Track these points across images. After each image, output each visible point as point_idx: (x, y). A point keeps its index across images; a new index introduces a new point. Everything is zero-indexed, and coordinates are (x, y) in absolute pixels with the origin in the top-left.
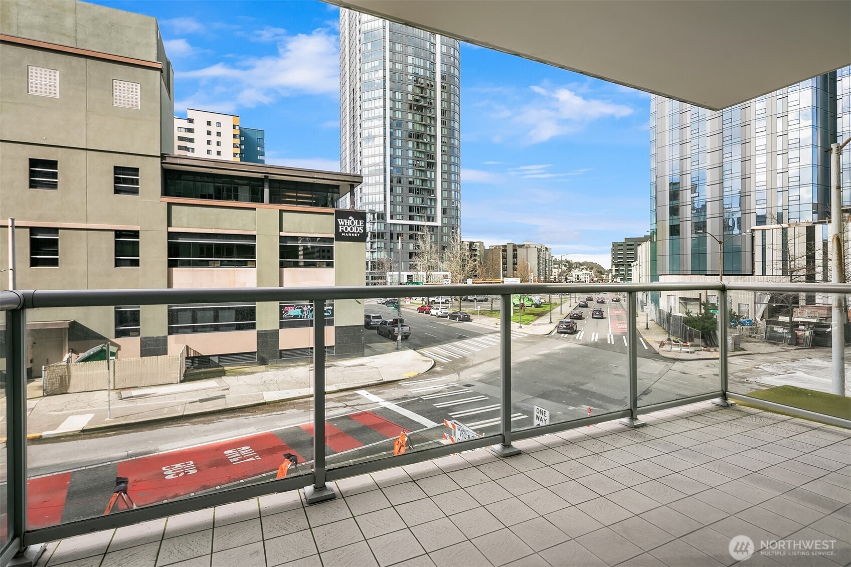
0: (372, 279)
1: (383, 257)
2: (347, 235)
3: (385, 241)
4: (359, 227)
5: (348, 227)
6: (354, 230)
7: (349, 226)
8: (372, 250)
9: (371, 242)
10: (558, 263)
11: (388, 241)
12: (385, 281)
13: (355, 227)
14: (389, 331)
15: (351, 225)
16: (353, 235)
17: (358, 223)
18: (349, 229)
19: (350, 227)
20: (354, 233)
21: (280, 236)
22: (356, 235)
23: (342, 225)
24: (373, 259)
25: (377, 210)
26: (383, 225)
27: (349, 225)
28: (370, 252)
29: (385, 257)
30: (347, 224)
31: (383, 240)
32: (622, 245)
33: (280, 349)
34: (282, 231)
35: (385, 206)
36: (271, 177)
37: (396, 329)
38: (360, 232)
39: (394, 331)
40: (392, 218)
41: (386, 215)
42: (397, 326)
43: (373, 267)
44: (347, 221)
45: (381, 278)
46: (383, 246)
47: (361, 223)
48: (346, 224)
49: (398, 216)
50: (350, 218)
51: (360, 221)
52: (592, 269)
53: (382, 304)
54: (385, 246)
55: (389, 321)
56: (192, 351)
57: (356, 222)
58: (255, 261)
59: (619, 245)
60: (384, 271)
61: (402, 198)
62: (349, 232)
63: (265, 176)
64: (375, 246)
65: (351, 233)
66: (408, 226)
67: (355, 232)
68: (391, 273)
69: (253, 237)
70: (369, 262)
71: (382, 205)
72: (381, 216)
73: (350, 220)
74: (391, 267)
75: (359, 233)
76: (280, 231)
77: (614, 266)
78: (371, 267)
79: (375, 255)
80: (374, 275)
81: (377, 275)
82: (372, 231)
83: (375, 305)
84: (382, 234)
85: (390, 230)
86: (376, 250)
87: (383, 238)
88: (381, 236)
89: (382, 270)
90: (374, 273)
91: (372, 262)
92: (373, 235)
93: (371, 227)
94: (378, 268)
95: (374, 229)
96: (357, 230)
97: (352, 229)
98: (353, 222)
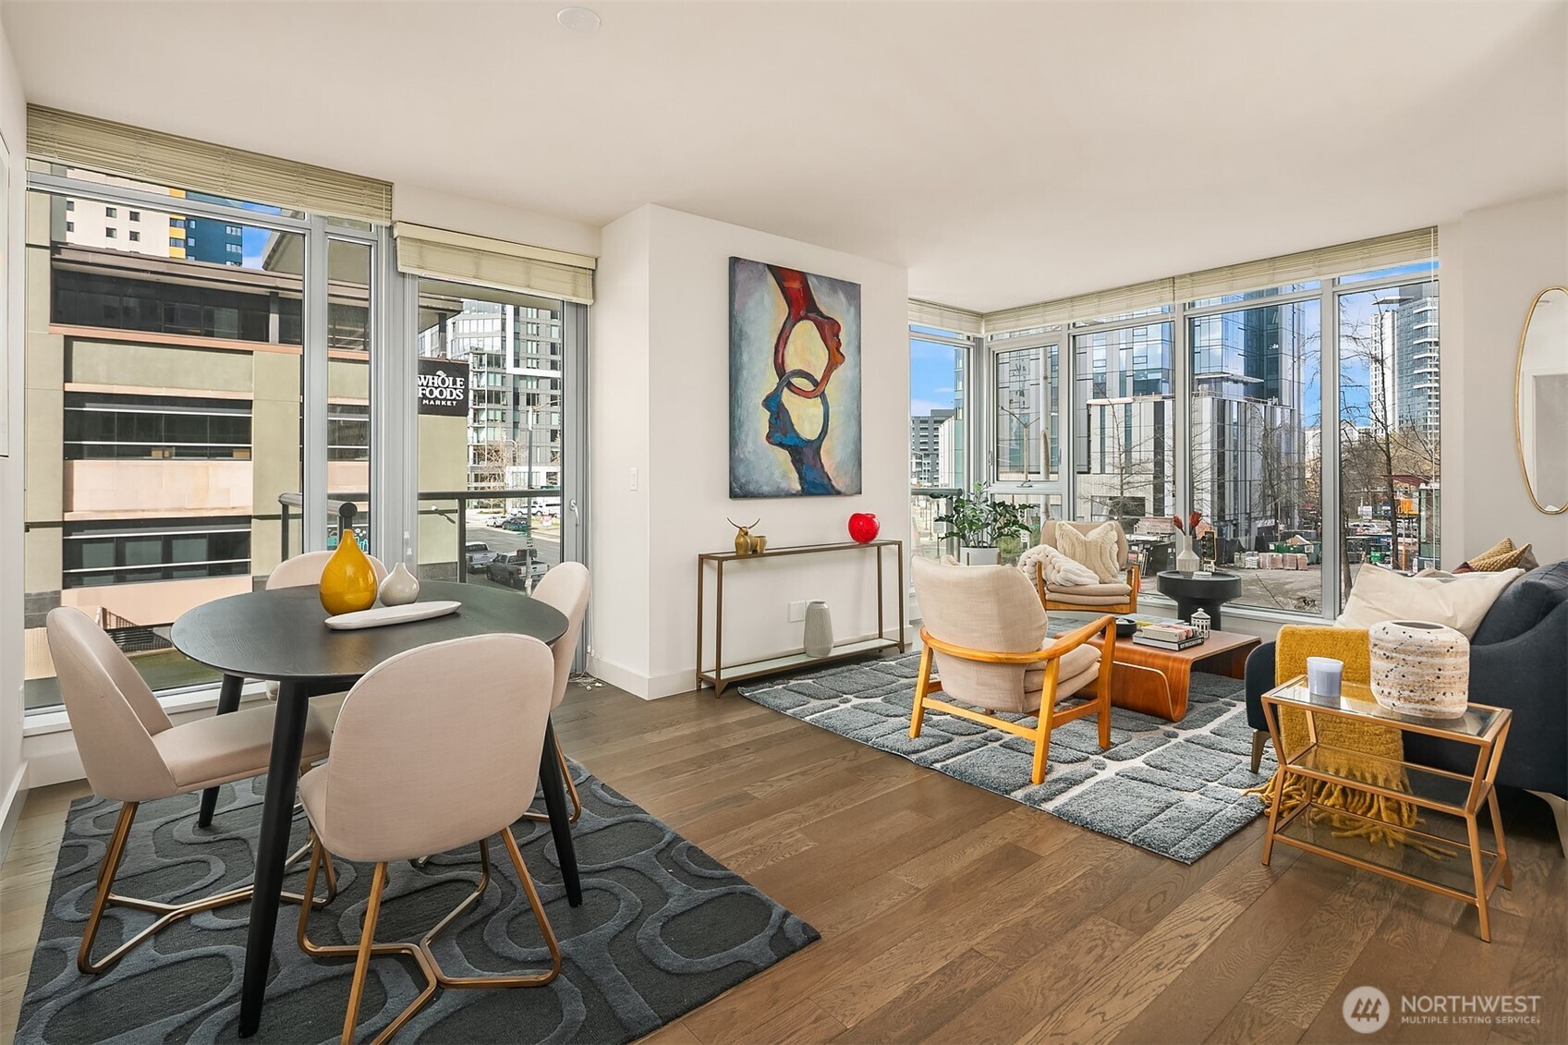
0: (476, 481)
1: (498, 439)
2: (432, 402)
3: (505, 407)
4: (455, 389)
5: (434, 389)
6: (446, 394)
7: (436, 388)
8: (476, 425)
9: (475, 409)
11: (508, 407)
12: (502, 484)
13: (448, 390)
14: (511, 573)
15: (441, 385)
16: (443, 403)
17: (454, 383)
18: (436, 393)
19: (439, 389)
20: (445, 399)
21: (302, 403)
22: (449, 403)
23: (422, 385)
24: (478, 442)
25: (487, 349)
26: (499, 377)
27: (436, 385)
28: (472, 428)
29: (502, 438)
30: (433, 383)
31: (498, 406)
32: (926, 422)
35: (504, 340)
36: (283, 294)
37: (523, 569)
38: (457, 398)
39: (519, 571)
40: (517, 364)
41: (504, 359)
42: (525, 564)
43: (478, 456)
44: (433, 379)
45: (494, 477)
46: (499, 417)
47: (458, 383)
48: (430, 384)
49: (530, 361)
51: (458, 379)
53: (497, 527)
54: (502, 418)
55: (509, 555)
56: (114, 618)
57: (449, 381)
58: (250, 448)
59: (921, 422)
60: (500, 465)
61: (538, 327)
62: (436, 398)
63: (271, 292)
64: (483, 417)
65: (441, 400)
66: (549, 380)
67: (448, 397)
68: (515, 469)
69: (247, 404)
70: (471, 449)
71: (498, 341)
72: (496, 361)
73: (439, 376)
74: (514, 458)
75: (455, 399)
76: (301, 394)
77: (914, 458)
78: (475, 457)
79: (483, 434)
80: (479, 472)
81: (486, 473)
82: (476, 387)
83: (482, 530)
84: (497, 394)
85: (514, 388)
86: (485, 425)
87: (498, 401)
88: (495, 397)
89: (497, 464)
90: (481, 468)
91: (476, 448)
92: (480, 396)
93: (475, 379)
94: (489, 459)
95: (482, 384)
96: (451, 396)
97: (441, 392)
98: (443, 381)
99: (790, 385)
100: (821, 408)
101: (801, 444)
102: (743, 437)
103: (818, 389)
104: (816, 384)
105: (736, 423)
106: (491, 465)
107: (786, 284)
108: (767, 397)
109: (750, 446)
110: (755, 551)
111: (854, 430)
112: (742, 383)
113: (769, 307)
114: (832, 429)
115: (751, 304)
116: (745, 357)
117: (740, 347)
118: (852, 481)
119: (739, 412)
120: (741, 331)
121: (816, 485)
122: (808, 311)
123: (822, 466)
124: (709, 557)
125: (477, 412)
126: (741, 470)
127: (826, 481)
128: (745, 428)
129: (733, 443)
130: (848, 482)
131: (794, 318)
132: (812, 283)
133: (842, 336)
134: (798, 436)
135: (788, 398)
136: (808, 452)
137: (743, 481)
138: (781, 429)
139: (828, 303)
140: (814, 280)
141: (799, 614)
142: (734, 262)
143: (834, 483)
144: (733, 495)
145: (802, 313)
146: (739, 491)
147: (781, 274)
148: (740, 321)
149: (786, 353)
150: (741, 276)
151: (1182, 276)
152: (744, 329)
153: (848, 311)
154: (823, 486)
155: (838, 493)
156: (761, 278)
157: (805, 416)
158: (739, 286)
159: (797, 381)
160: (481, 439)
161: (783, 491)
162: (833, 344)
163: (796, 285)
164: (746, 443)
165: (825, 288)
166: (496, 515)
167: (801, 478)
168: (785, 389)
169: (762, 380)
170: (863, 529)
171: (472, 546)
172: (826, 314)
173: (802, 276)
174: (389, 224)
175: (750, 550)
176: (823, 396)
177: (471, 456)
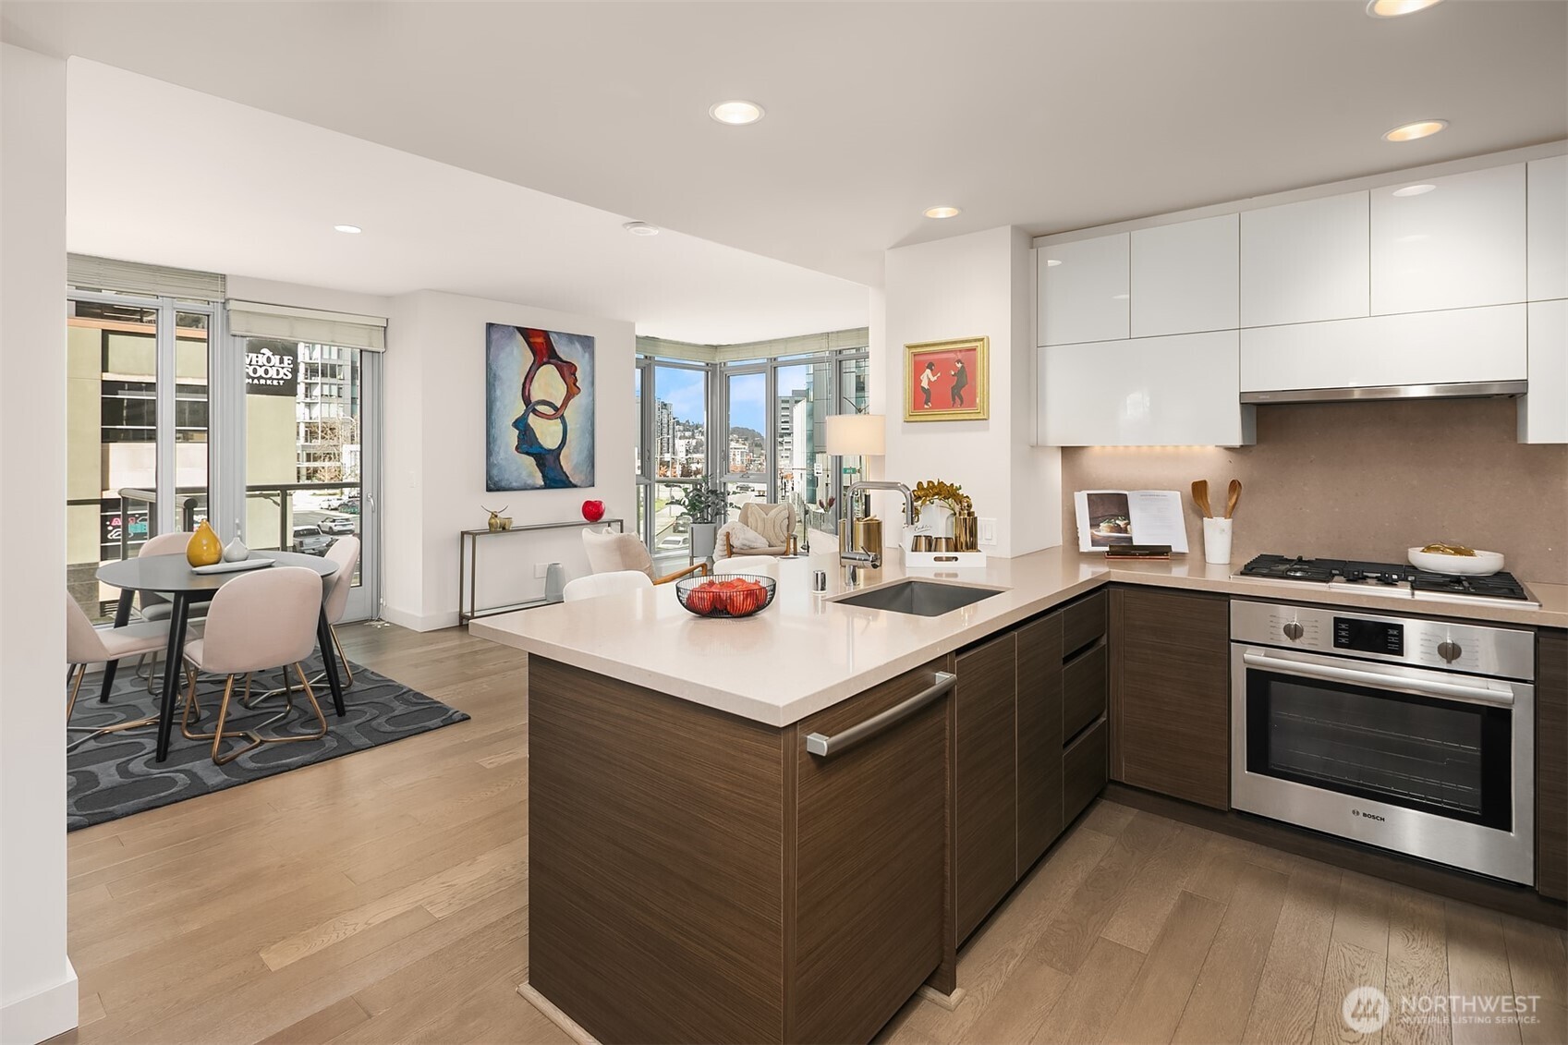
0: (308, 460)
1: (333, 415)
2: (256, 381)
3: (341, 382)
4: (283, 368)
5: (258, 368)
6: (272, 373)
8: (308, 400)
9: (306, 384)
10: (691, 429)
11: (345, 382)
12: (338, 464)
13: (274, 369)
15: (266, 363)
16: (269, 382)
17: (282, 361)
18: (261, 371)
19: (264, 368)
20: (271, 378)
21: (103, 381)
22: (275, 383)
23: (245, 363)
24: (311, 418)
27: (260, 363)
28: (303, 405)
30: (257, 362)
31: (333, 380)
32: (788, 402)
33: (101, 600)
34: (107, 371)
38: (285, 377)
43: (311, 434)
44: (257, 357)
45: (329, 456)
46: (335, 392)
47: (286, 362)
48: (254, 362)
50: (263, 351)
51: (286, 358)
52: (746, 439)
54: (339, 393)
57: (275, 359)
60: (335, 443)
62: (261, 377)
64: (316, 391)
65: (266, 379)
67: (275, 376)
70: (302, 426)
73: (264, 354)
75: (282, 379)
76: (103, 371)
78: (306, 435)
79: (316, 411)
80: (312, 451)
81: (319, 453)
82: (308, 360)
83: (313, 513)
84: (333, 367)
85: (352, 362)
86: (319, 401)
87: (333, 376)
88: (330, 371)
89: (332, 443)
90: (314, 447)
91: (308, 425)
92: (312, 370)
93: (307, 352)
94: (323, 438)
95: (314, 356)
96: (278, 375)
97: (266, 372)
98: (269, 360)
99: (535, 411)
100: (561, 426)
101: (544, 452)
102: (496, 449)
103: (558, 412)
104: (557, 409)
105: (491, 439)
106: (325, 443)
107: (532, 340)
108: (516, 420)
109: (502, 455)
110: (504, 528)
111: (587, 442)
112: (495, 410)
113: (520, 356)
114: (570, 442)
115: (502, 355)
116: (498, 393)
117: (494, 385)
118: (587, 478)
119: (493, 431)
120: (495, 375)
121: (555, 478)
122: (550, 358)
123: (561, 467)
124: (467, 533)
125: (309, 387)
126: (495, 472)
127: (564, 478)
128: (498, 442)
129: (489, 453)
130: (583, 478)
131: (537, 364)
132: (553, 338)
133: (578, 374)
134: (541, 447)
135: (533, 420)
136: (550, 458)
137: (496, 479)
138: (527, 441)
139: (563, 351)
140: (555, 335)
141: (542, 572)
142: (490, 326)
143: (571, 479)
144: (489, 489)
145: (545, 360)
146: (493, 486)
147: (527, 333)
148: (494, 367)
149: (531, 388)
150: (495, 336)
151: (832, 333)
152: (497, 374)
153: (583, 356)
154: (562, 481)
155: (575, 486)
156: (511, 336)
157: (548, 434)
158: (493, 343)
159: (539, 408)
160: (313, 416)
161: (529, 485)
162: (571, 381)
163: (540, 340)
164: (498, 453)
165: (564, 341)
166: (330, 497)
167: (544, 476)
168: (531, 414)
169: (513, 407)
170: (593, 512)
171: (303, 530)
172: (564, 359)
173: (545, 334)
174: (223, 301)
175: (499, 528)
176: (562, 418)
177: (302, 434)
